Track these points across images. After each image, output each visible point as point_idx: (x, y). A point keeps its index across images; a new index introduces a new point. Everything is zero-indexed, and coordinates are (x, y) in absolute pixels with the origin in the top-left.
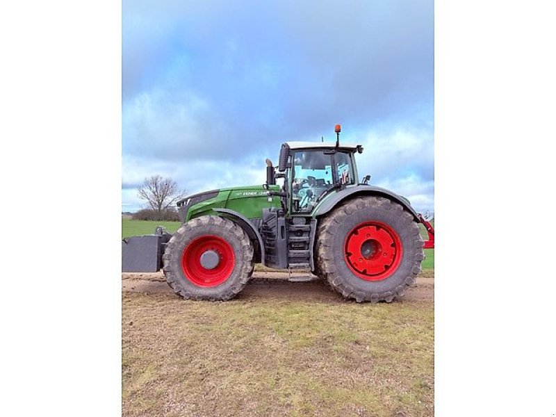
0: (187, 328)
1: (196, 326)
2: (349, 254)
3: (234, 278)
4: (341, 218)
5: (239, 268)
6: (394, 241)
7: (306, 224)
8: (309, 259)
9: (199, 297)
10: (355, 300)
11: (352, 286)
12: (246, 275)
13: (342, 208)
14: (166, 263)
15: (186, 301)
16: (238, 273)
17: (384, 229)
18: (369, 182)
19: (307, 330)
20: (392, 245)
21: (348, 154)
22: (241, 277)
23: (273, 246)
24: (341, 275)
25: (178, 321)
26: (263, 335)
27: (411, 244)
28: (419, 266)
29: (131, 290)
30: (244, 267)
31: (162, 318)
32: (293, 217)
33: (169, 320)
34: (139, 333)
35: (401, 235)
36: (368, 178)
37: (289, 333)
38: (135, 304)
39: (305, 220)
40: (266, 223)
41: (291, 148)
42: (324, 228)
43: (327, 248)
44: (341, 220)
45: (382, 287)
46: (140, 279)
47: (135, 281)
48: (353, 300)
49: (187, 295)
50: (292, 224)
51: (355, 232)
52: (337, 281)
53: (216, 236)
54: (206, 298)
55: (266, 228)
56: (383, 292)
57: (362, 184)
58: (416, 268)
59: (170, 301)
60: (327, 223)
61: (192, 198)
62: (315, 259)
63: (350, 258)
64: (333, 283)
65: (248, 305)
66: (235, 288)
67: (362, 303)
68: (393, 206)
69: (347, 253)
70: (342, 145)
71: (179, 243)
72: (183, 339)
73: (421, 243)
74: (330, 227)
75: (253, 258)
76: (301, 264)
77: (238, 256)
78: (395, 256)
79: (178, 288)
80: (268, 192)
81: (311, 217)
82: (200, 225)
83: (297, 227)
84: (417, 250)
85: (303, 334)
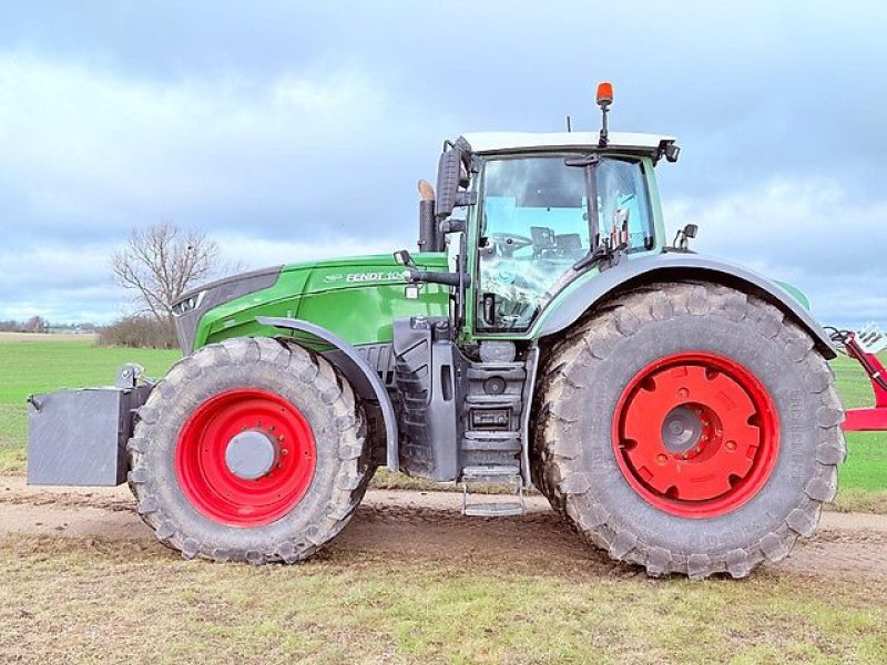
0: (169, 629)
1: (192, 626)
2: (627, 444)
3: (314, 504)
4: (605, 344)
5: (327, 477)
6: (757, 407)
7: (516, 360)
8: (518, 456)
9: (220, 553)
10: (643, 568)
11: (633, 530)
12: (346, 496)
13: (610, 315)
14: (138, 462)
15: (184, 563)
16: (323, 489)
17: (727, 374)
18: (691, 243)
19: (481, 642)
20: (752, 421)
21: (637, 166)
22: (333, 502)
23: (422, 420)
24: (603, 501)
25: (150, 611)
26: (361, 653)
27: (804, 417)
28: (828, 477)
29: (54, 533)
30: (341, 474)
31: (112, 605)
32: (479, 342)
33: (129, 610)
34: (47, 637)
35: (777, 392)
36: (690, 231)
37: (433, 648)
38: (55, 568)
39: (512, 348)
40: (399, 358)
41: (475, 149)
42: (557, 371)
43: (567, 426)
44: (606, 351)
45: (719, 535)
46: (84, 504)
47: (70, 510)
48: (638, 569)
49: (192, 546)
50: (478, 359)
51: (646, 382)
52: (592, 516)
53: (268, 392)
54: (240, 557)
55: (403, 370)
56: (724, 549)
57: (674, 249)
58: (819, 484)
59: (147, 562)
60: (568, 358)
61: (208, 288)
62: (534, 457)
63: (630, 454)
64: (584, 523)
65: (349, 574)
66: (315, 531)
67: (662, 577)
68: (753, 309)
69: (622, 440)
70: (615, 139)
71: (168, 409)
72: (151, 656)
73: (836, 414)
74: (576, 367)
75: (364, 450)
76: (496, 470)
77: (324, 445)
78: (760, 449)
79: (167, 526)
80: (407, 273)
81: (528, 342)
82: (222, 363)
83: (489, 369)
84: (823, 435)
85: (468, 654)
